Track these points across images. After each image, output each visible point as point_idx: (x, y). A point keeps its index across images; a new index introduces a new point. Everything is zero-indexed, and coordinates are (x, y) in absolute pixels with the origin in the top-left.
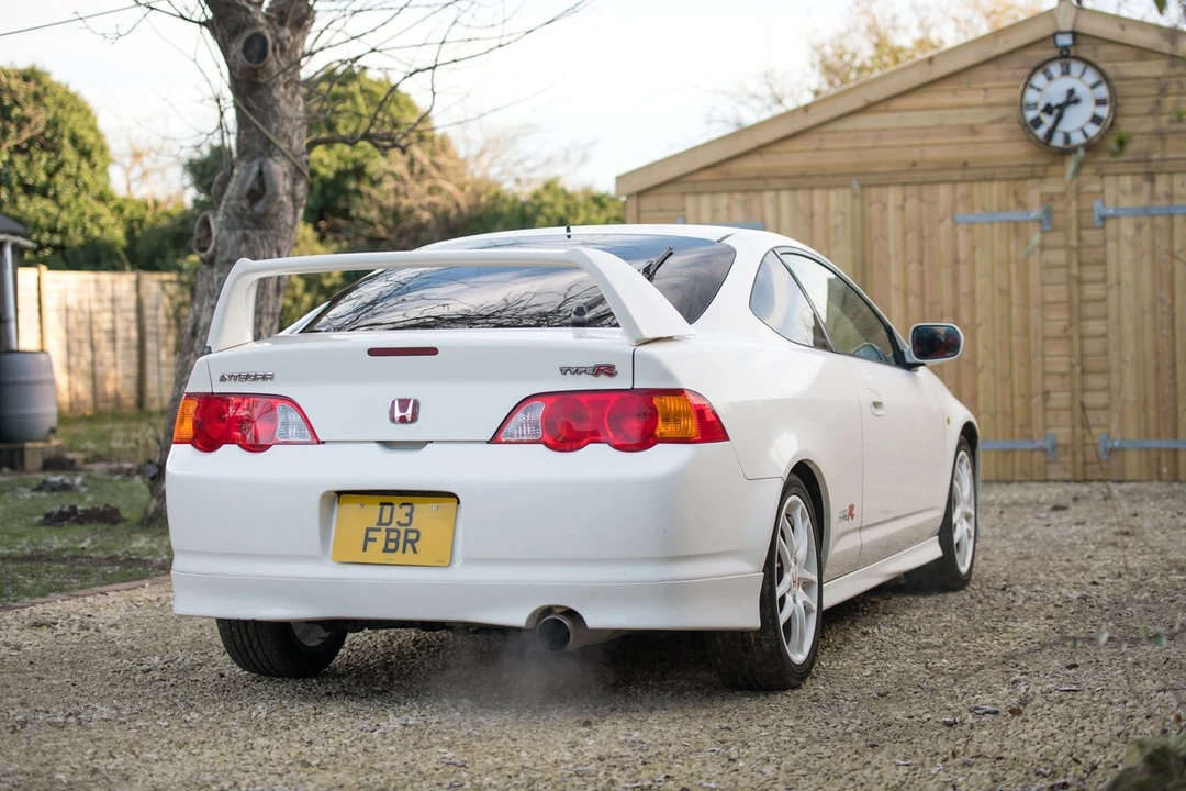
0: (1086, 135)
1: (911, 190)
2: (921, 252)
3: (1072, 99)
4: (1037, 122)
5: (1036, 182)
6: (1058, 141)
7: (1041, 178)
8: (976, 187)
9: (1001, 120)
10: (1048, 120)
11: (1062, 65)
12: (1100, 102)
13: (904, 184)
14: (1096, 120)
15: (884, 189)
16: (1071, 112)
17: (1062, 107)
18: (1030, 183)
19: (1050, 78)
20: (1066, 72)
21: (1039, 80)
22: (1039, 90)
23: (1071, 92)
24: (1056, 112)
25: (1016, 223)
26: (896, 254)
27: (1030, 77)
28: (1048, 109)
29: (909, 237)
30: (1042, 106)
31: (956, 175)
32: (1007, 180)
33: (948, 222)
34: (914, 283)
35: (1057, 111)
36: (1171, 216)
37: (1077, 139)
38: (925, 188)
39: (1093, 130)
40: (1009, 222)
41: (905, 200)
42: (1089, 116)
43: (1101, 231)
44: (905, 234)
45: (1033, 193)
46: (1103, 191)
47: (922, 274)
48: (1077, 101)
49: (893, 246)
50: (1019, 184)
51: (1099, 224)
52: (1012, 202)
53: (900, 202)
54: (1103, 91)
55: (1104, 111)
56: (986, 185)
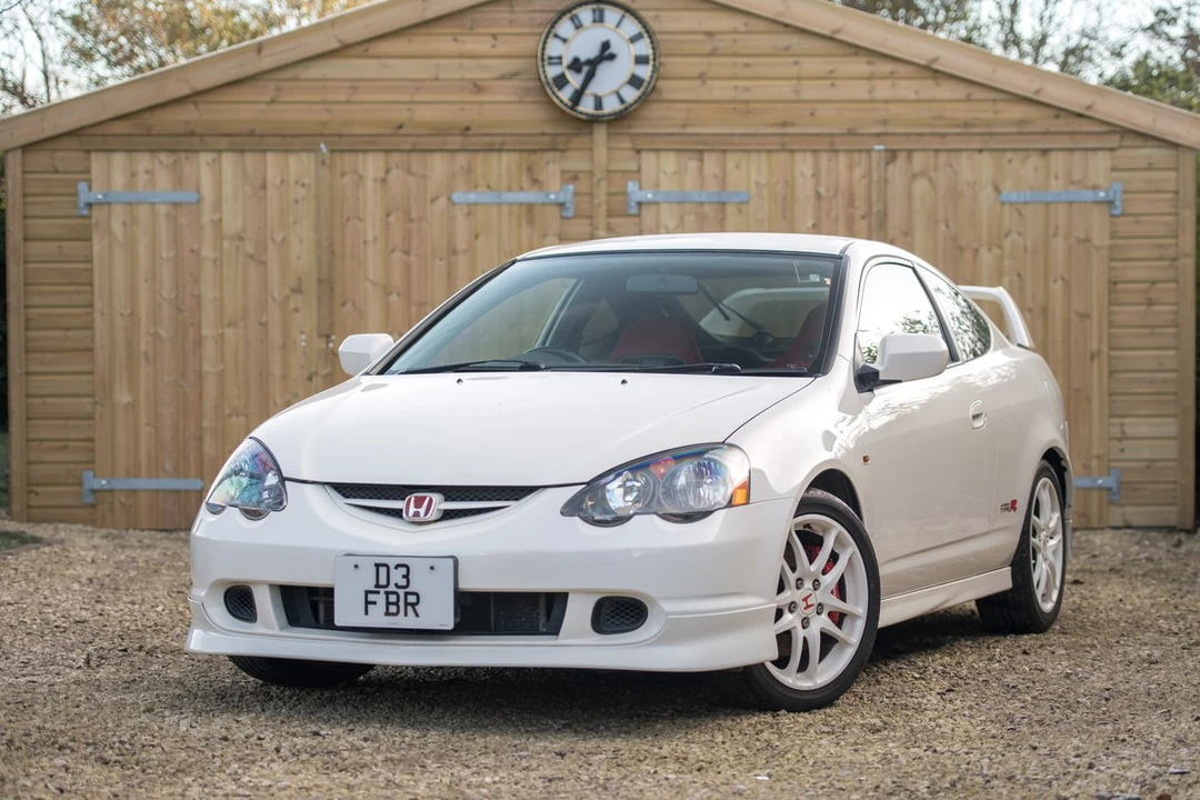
0: (622, 101)
1: (395, 158)
2: (407, 238)
3: (606, 54)
4: (561, 81)
5: (557, 155)
6: (587, 106)
7: (562, 151)
8: (480, 157)
9: (514, 75)
10: (575, 81)
11: (594, 11)
12: (641, 60)
13: (387, 151)
14: (635, 81)
15: (360, 157)
16: (604, 70)
17: (594, 64)
18: (548, 156)
19: (578, 26)
20: (599, 19)
21: (565, 28)
22: (565, 41)
23: (606, 45)
24: (585, 69)
25: (530, 207)
26: (375, 238)
27: (554, 24)
28: (576, 65)
29: (392, 218)
30: (567, 61)
31: (456, 142)
32: (521, 151)
33: (442, 201)
34: (397, 279)
35: (588, 68)
36: (723, 204)
37: (611, 106)
38: (414, 156)
39: (631, 95)
40: (521, 204)
41: (387, 171)
42: (627, 77)
43: (636, 220)
44: (388, 215)
45: (552, 169)
46: (639, 171)
47: (407, 267)
48: (612, 57)
49: (371, 229)
50: (534, 157)
51: (634, 211)
52: (525, 181)
53: (381, 174)
54: (644, 47)
55: (645, 72)
56: (494, 156)
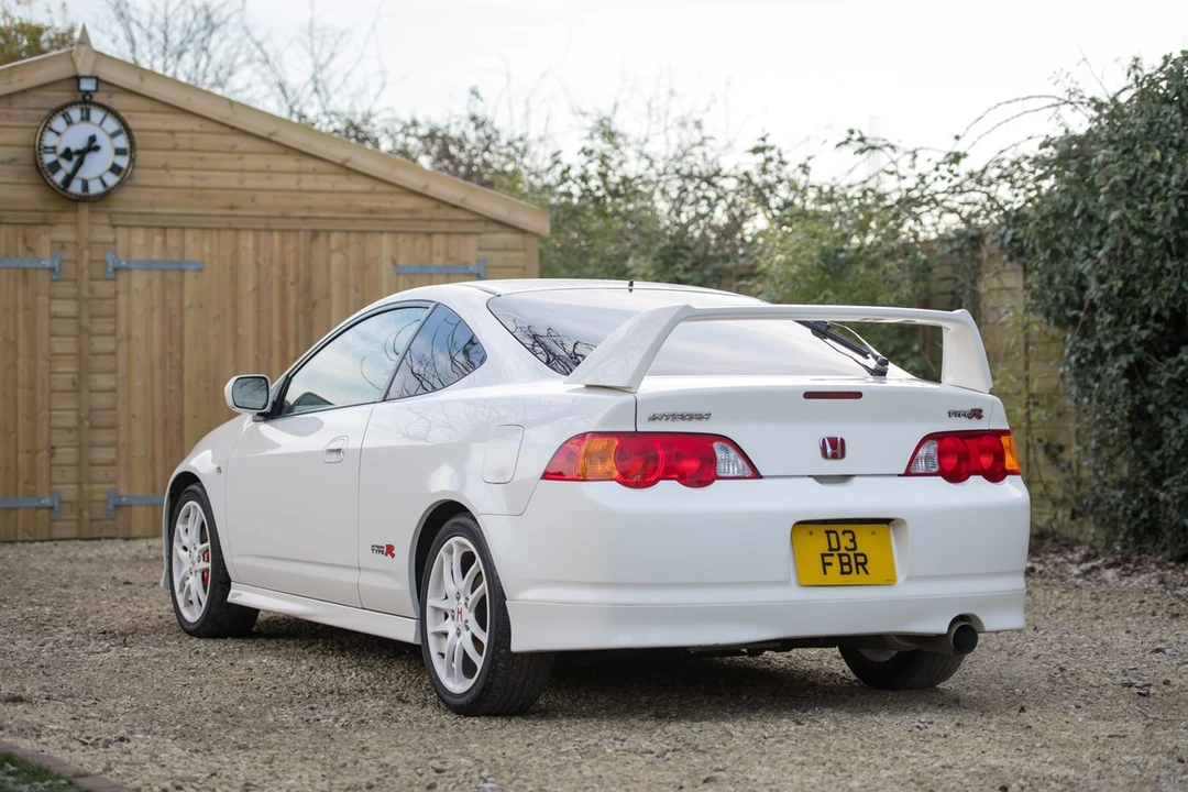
0: (104, 184)
3: (92, 146)
4: (55, 167)
5: (48, 228)
6: (76, 187)
7: (52, 225)
9: (11, 161)
10: (67, 166)
11: (82, 110)
12: (119, 152)
14: (115, 169)
16: (91, 158)
17: (82, 153)
18: (40, 229)
19: (69, 123)
20: (86, 118)
21: (58, 123)
22: (58, 134)
23: (93, 139)
24: (75, 158)
25: (25, 270)
27: (50, 118)
28: (67, 154)
30: (60, 150)
32: (16, 224)
35: (79, 156)
36: (182, 271)
37: (95, 188)
39: (112, 180)
40: (17, 268)
42: (108, 165)
43: (113, 283)
45: (43, 239)
46: (115, 242)
48: (97, 148)
50: (29, 229)
51: (112, 275)
52: (21, 247)
54: (122, 142)
55: (123, 161)
